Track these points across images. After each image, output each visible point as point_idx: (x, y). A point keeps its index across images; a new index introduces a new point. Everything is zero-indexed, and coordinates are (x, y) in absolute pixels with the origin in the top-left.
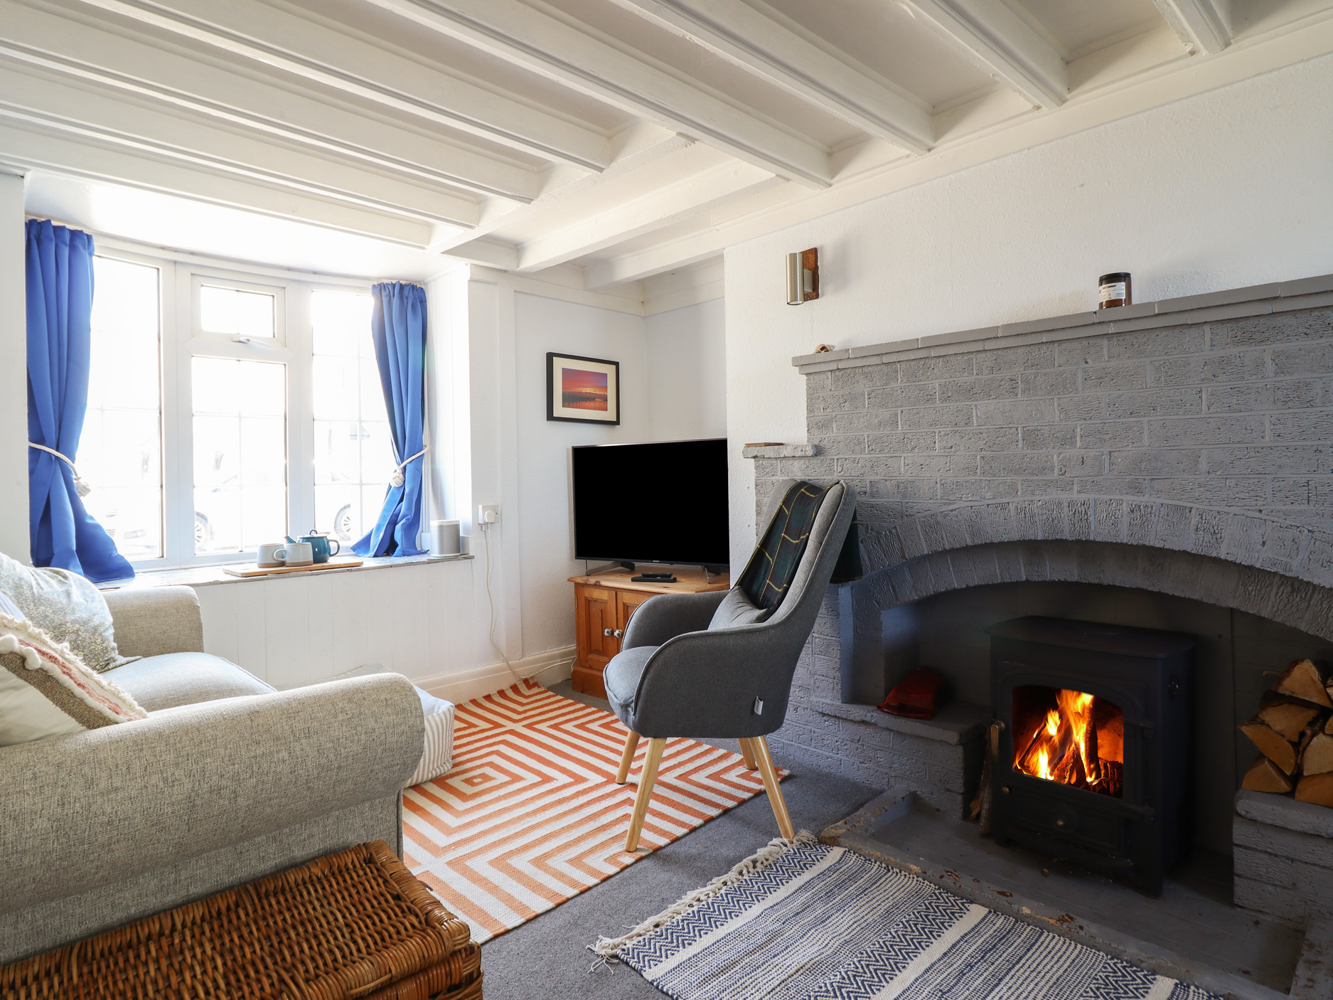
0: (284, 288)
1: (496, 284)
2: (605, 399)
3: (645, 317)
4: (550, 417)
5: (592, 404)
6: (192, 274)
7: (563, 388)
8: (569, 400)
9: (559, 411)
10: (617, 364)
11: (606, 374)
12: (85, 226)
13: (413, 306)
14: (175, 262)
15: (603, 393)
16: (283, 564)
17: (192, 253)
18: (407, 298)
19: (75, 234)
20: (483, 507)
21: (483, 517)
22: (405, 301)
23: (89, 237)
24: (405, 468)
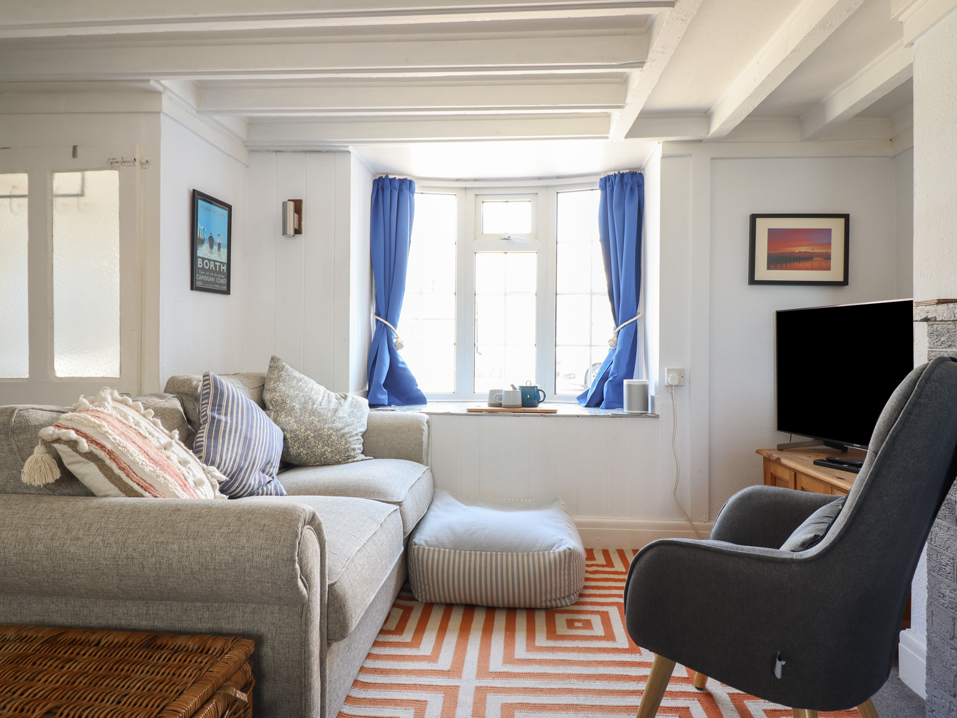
0: (537, 194)
1: (690, 155)
2: (828, 257)
3: (894, 157)
4: (752, 281)
5: (808, 264)
6: (476, 195)
7: (768, 250)
8: (774, 262)
9: (762, 272)
10: (846, 217)
11: (830, 230)
12: (408, 175)
13: (632, 190)
14: (466, 188)
15: (824, 251)
16: (500, 405)
17: (476, 180)
18: (627, 185)
19: (402, 181)
20: (667, 369)
21: (668, 380)
22: (625, 186)
23: (411, 182)
24: (619, 332)
